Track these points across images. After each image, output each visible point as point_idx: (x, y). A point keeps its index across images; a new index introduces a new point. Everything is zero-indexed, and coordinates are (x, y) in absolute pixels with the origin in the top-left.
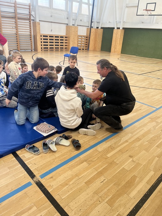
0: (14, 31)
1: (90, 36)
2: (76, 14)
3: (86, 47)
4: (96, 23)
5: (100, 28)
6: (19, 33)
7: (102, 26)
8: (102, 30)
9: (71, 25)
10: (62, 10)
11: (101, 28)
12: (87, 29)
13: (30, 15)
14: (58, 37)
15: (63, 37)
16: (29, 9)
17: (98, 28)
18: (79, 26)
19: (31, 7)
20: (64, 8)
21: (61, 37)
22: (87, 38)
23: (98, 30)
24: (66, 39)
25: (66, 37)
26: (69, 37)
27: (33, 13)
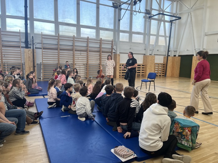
0: (98, 62)
1: (167, 63)
2: (153, 45)
3: (163, 74)
4: (173, 52)
5: (177, 56)
6: (102, 63)
7: (180, 54)
9: (148, 54)
10: (140, 43)
11: (179, 56)
12: (164, 57)
13: (112, 49)
15: (140, 65)
16: (112, 44)
17: (175, 56)
18: (156, 56)
19: (114, 43)
22: (164, 66)
23: (176, 58)
24: (143, 67)
25: (143, 65)
26: (146, 65)
27: (114, 47)
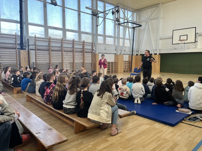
1: (132, 61)
3: (129, 69)
4: (136, 52)
6: (85, 62)
8: (141, 56)
9: (119, 54)
10: (112, 45)
12: (129, 56)
14: (110, 63)
15: (113, 63)
16: (92, 46)
18: (124, 55)
20: (113, 44)
21: (112, 63)
22: (129, 63)
23: (138, 57)
24: (115, 64)
25: (115, 63)
27: (94, 48)
